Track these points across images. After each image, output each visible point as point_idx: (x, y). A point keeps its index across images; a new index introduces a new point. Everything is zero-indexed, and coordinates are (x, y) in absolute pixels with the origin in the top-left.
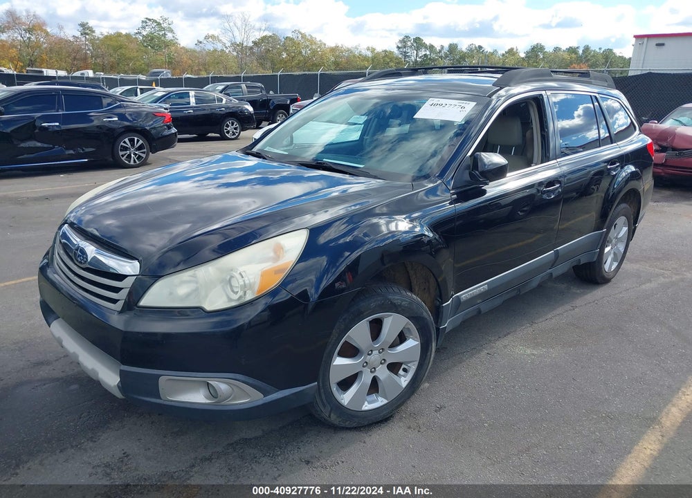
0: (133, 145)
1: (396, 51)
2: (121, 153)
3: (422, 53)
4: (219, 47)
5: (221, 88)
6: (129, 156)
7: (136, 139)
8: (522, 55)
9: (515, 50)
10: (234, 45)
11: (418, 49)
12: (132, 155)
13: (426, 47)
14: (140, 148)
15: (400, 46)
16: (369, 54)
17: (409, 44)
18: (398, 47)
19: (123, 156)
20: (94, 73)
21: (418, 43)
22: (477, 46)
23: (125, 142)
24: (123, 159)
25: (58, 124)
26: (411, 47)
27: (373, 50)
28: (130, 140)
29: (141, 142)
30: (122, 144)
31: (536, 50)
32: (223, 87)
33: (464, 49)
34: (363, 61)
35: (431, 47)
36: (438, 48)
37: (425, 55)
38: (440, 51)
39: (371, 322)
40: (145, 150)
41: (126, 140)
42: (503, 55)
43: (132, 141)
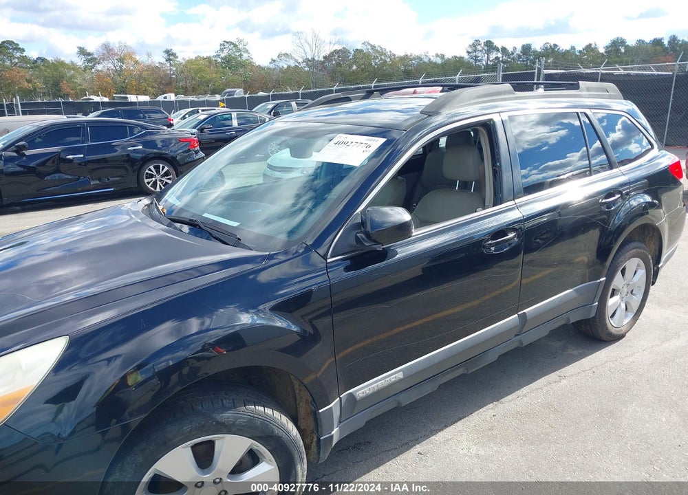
0: (158, 172)
1: (466, 56)
2: (146, 181)
3: (493, 56)
4: (292, 63)
5: (270, 106)
6: (155, 183)
7: (161, 166)
8: (602, 50)
9: (593, 46)
10: (307, 61)
11: (488, 52)
12: (158, 182)
13: (498, 50)
14: (166, 174)
15: (470, 50)
16: (439, 61)
17: (479, 48)
18: (468, 52)
19: (148, 183)
20: (176, 96)
21: (490, 46)
22: (552, 45)
23: (150, 170)
24: (149, 186)
25: (82, 156)
26: (481, 51)
27: (442, 57)
28: (155, 167)
29: (166, 169)
30: (147, 171)
31: (616, 44)
32: (273, 105)
33: (539, 49)
34: (432, 68)
35: (504, 50)
36: (510, 50)
37: (497, 58)
38: (513, 54)
39: (194, 447)
40: (171, 176)
41: (152, 167)
42: (580, 52)
43: (157, 168)
